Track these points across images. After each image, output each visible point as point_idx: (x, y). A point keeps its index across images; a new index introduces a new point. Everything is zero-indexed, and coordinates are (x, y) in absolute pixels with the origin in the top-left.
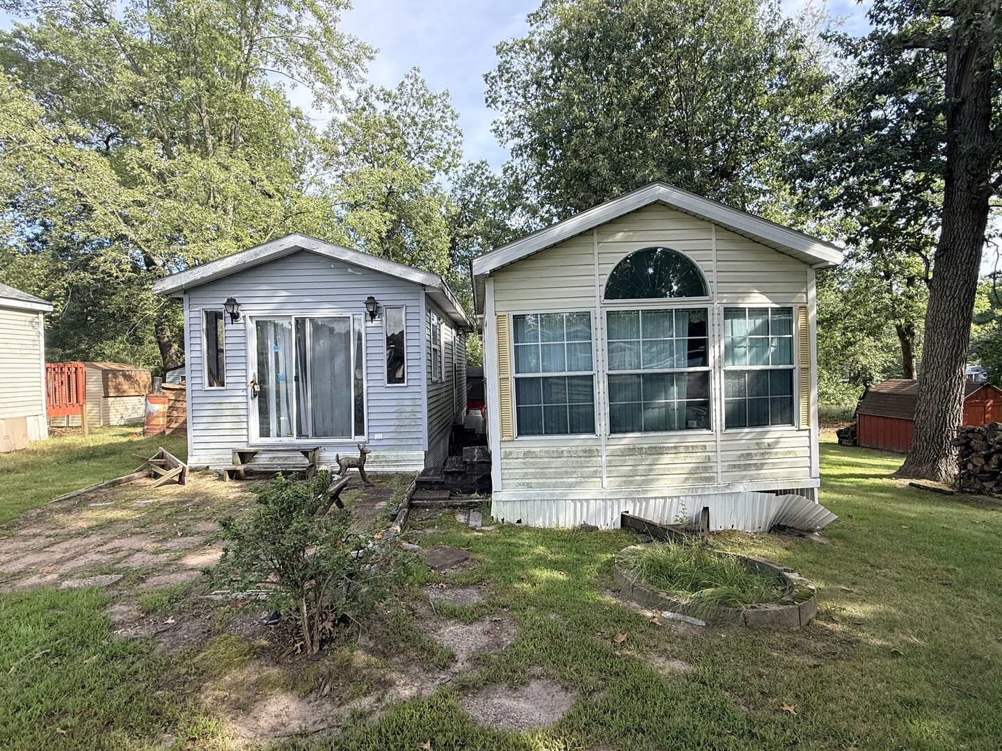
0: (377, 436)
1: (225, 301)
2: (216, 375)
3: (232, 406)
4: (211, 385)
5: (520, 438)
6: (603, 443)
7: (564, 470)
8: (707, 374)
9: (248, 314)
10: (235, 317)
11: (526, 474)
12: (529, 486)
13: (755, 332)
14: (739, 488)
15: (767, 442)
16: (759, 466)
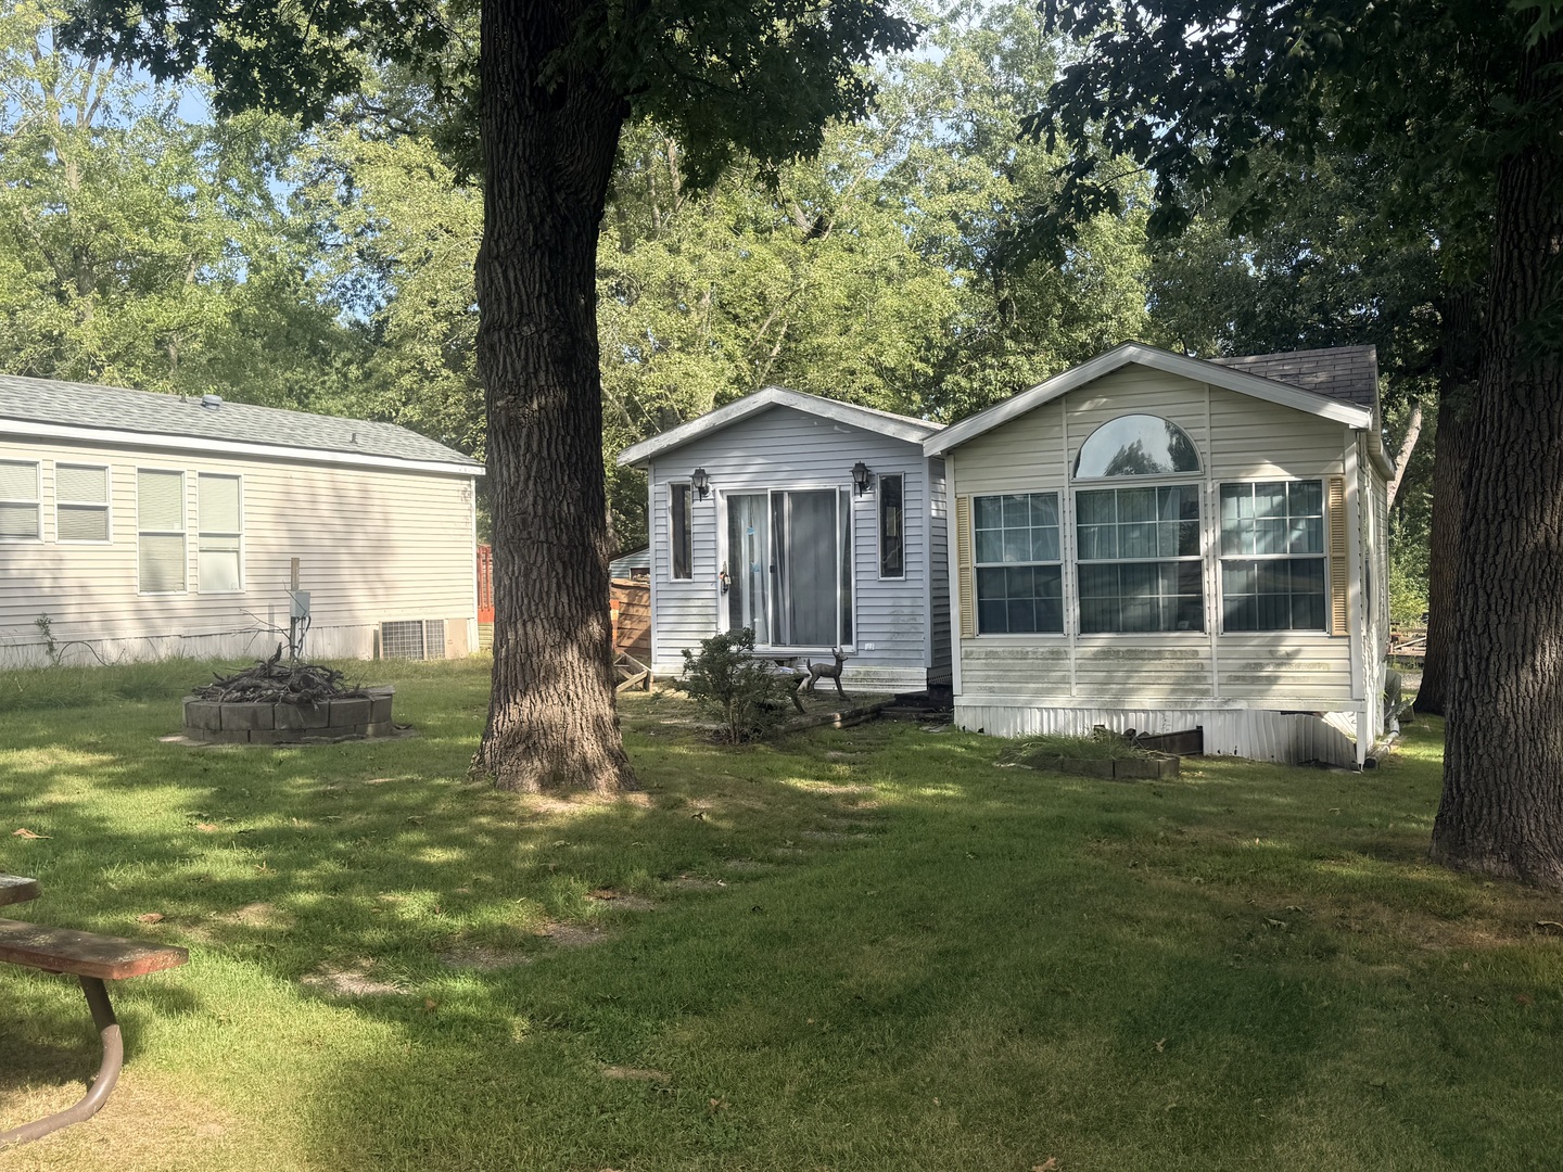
0: (868, 646)
1: (692, 472)
2: (683, 565)
3: (699, 603)
4: (677, 577)
5: (981, 636)
6: (1072, 644)
7: (1029, 673)
8: (1199, 563)
9: (718, 487)
10: (703, 491)
11: (988, 677)
12: (991, 690)
13: (1273, 512)
14: (1241, 705)
15: (1283, 650)
16: (1272, 680)
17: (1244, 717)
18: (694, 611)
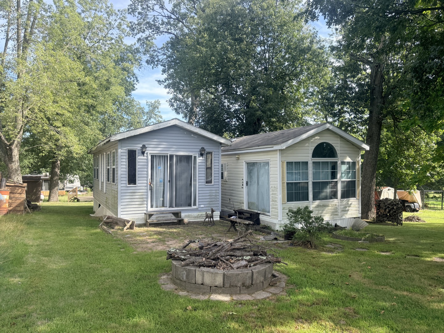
0: (202, 206)
1: (141, 146)
2: (132, 179)
3: (140, 194)
4: (129, 184)
5: (288, 203)
6: (311, 204)
8: (337, 181)
9: (149, 152)
13: (347, 169)
14: (344, 217)
15: (350, 203)
16: (348, 210)
17: (345, 220)
18: (137, 197)
